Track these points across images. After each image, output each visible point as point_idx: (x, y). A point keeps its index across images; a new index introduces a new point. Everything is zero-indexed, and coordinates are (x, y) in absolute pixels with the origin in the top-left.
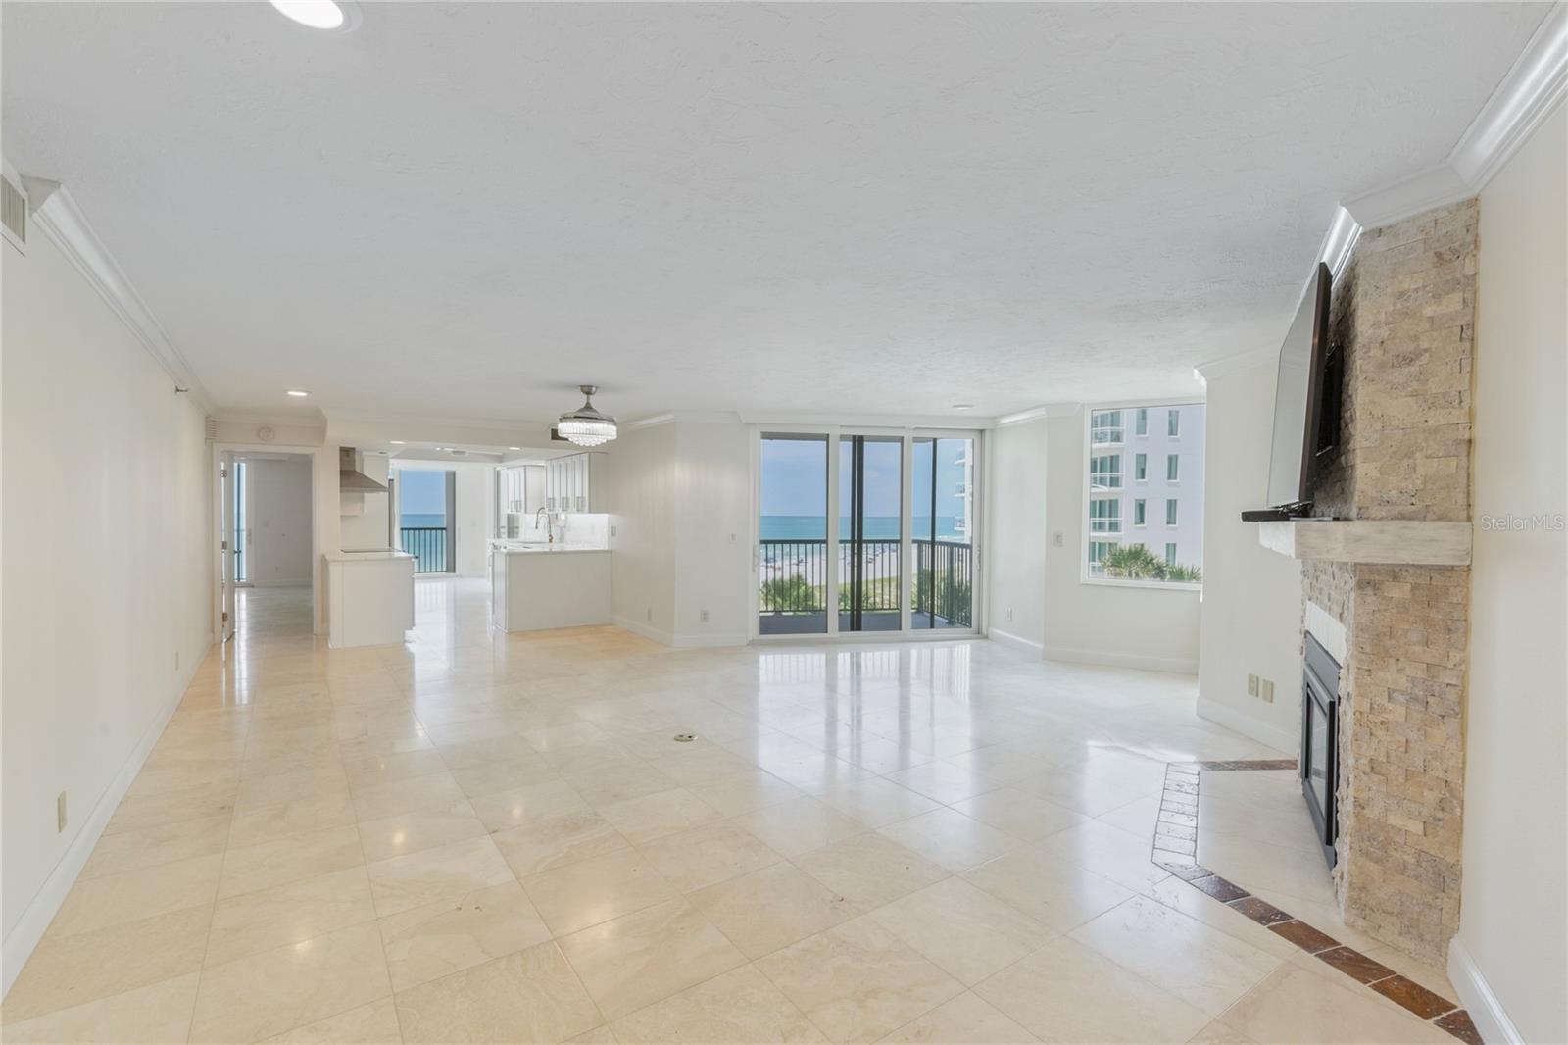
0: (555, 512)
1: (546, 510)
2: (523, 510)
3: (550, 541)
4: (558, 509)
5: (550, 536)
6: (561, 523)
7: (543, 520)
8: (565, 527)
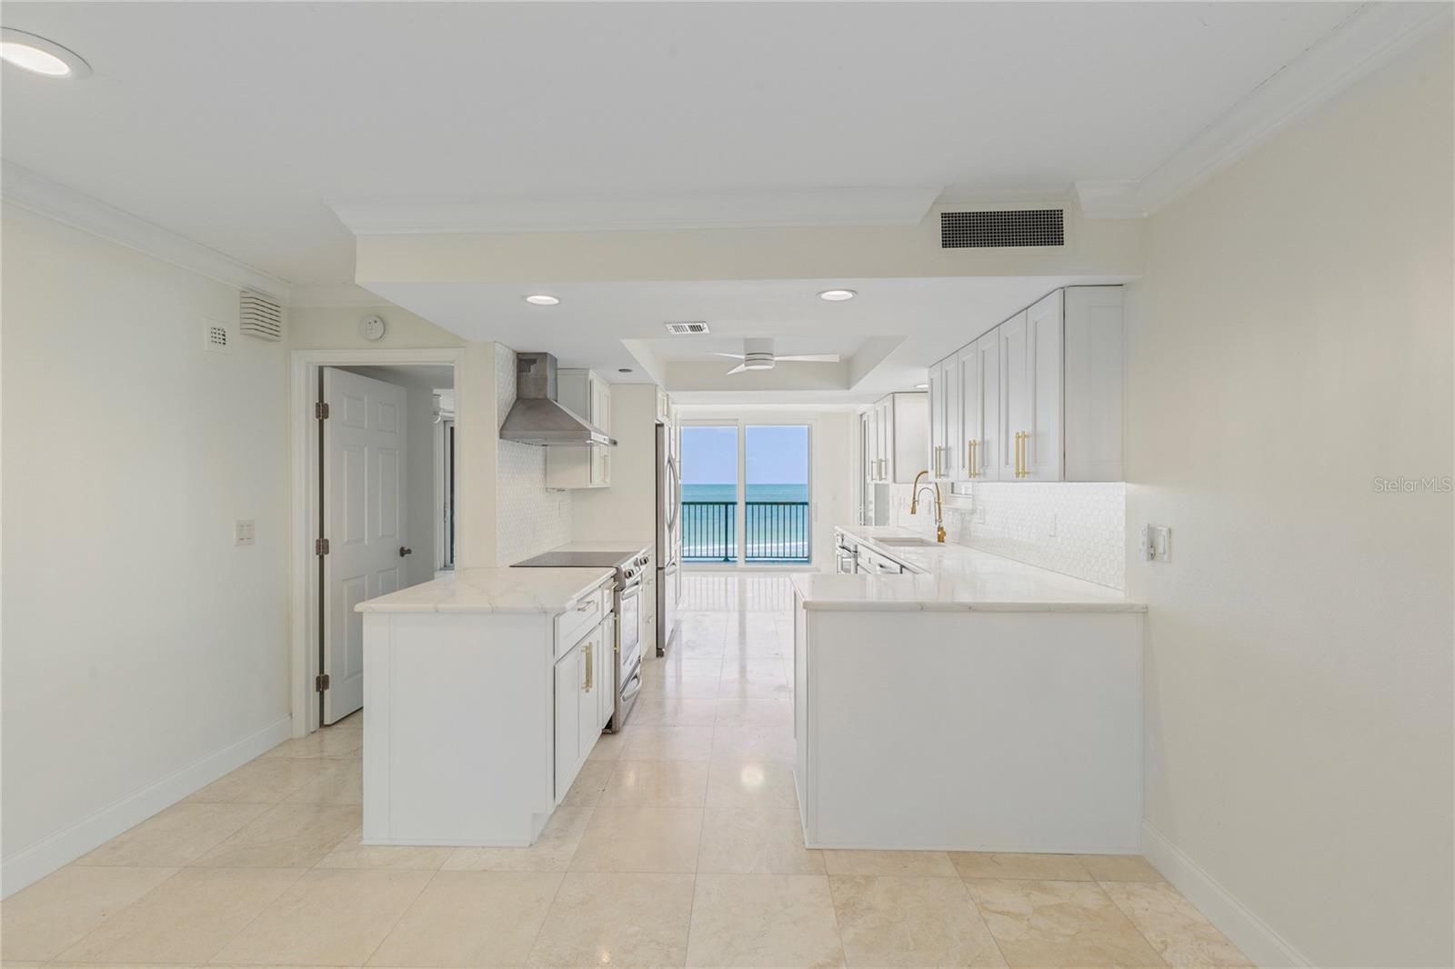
0: (951, 480)
1: (931, 475)
2: (890, 476)
3: (941, 539)
4: (958, 472)
5: (940, 529)
6: (962, 503)
7: (926, 497)
8: (973, 512)
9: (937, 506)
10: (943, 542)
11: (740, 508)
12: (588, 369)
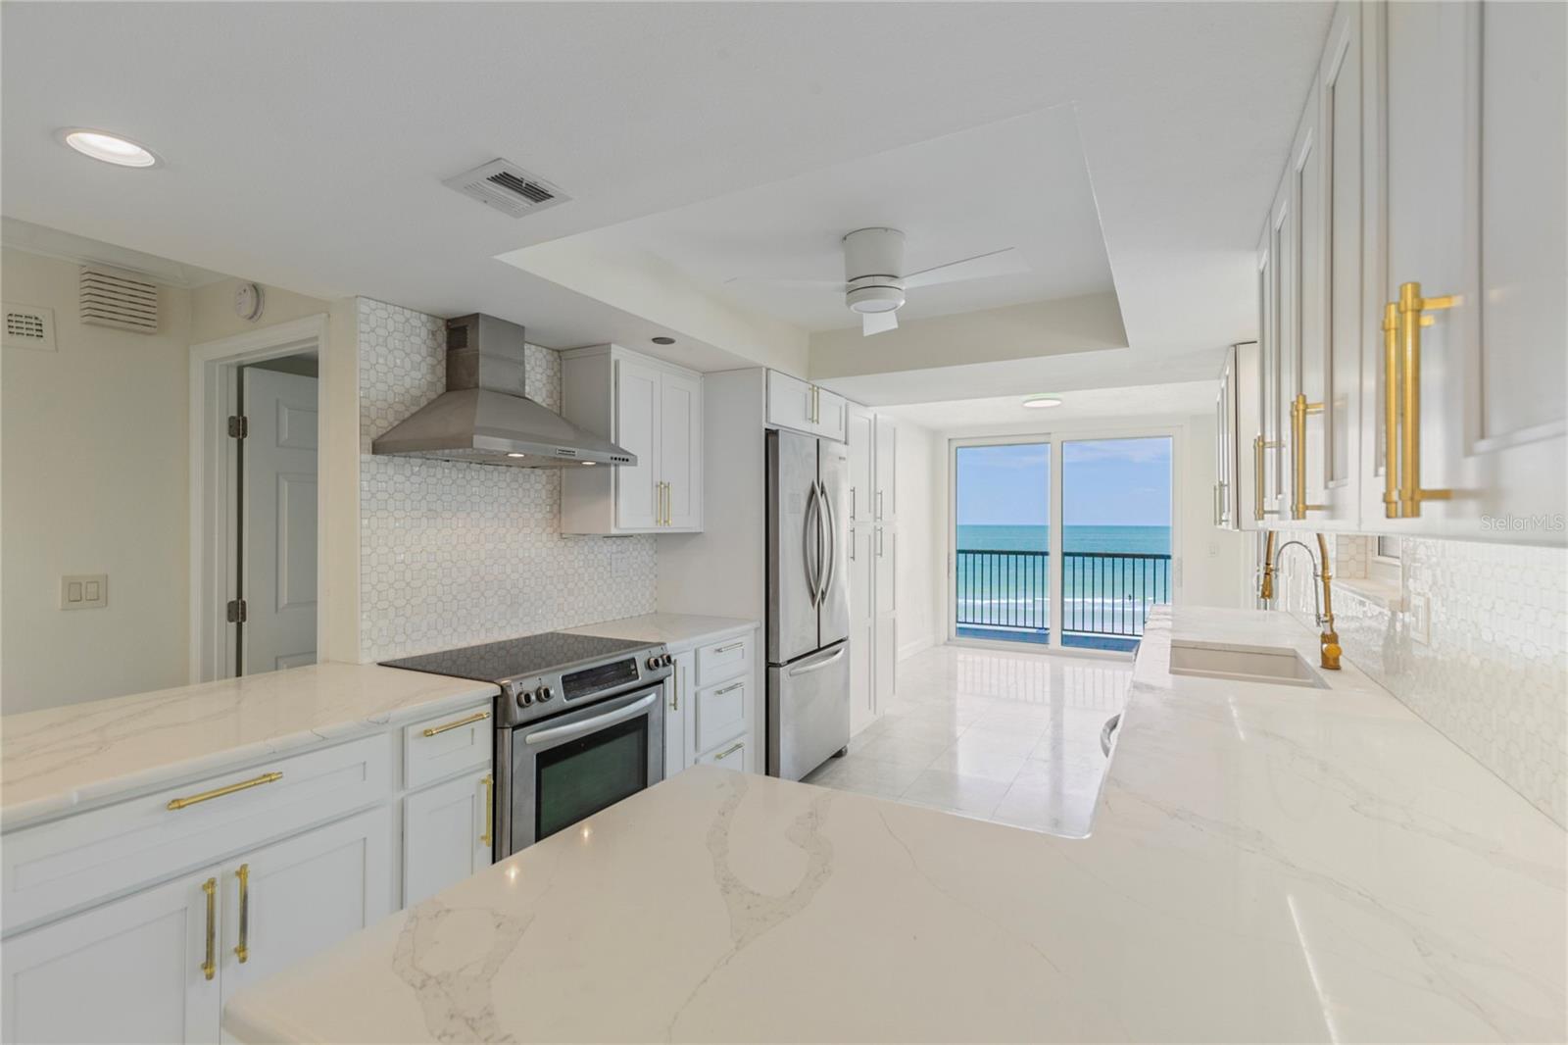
9: (1320, 584)
10: (1337, 668)
11: (1054, 561)
12: (609, 344)
